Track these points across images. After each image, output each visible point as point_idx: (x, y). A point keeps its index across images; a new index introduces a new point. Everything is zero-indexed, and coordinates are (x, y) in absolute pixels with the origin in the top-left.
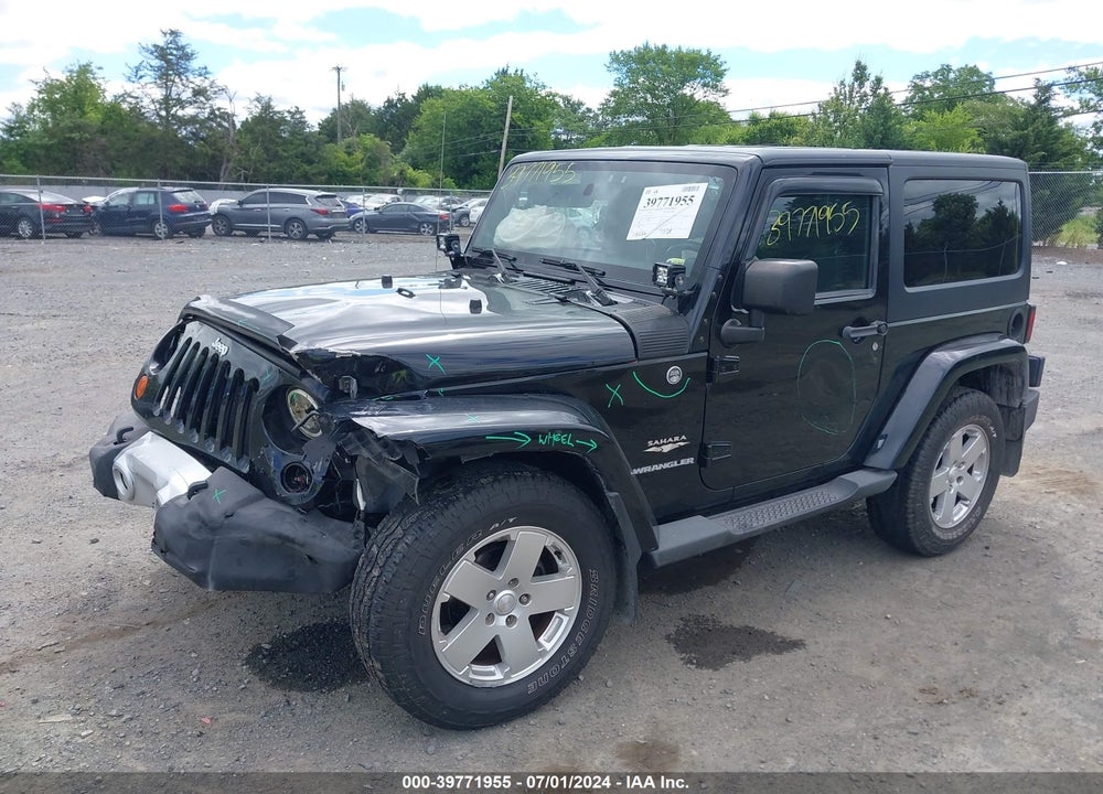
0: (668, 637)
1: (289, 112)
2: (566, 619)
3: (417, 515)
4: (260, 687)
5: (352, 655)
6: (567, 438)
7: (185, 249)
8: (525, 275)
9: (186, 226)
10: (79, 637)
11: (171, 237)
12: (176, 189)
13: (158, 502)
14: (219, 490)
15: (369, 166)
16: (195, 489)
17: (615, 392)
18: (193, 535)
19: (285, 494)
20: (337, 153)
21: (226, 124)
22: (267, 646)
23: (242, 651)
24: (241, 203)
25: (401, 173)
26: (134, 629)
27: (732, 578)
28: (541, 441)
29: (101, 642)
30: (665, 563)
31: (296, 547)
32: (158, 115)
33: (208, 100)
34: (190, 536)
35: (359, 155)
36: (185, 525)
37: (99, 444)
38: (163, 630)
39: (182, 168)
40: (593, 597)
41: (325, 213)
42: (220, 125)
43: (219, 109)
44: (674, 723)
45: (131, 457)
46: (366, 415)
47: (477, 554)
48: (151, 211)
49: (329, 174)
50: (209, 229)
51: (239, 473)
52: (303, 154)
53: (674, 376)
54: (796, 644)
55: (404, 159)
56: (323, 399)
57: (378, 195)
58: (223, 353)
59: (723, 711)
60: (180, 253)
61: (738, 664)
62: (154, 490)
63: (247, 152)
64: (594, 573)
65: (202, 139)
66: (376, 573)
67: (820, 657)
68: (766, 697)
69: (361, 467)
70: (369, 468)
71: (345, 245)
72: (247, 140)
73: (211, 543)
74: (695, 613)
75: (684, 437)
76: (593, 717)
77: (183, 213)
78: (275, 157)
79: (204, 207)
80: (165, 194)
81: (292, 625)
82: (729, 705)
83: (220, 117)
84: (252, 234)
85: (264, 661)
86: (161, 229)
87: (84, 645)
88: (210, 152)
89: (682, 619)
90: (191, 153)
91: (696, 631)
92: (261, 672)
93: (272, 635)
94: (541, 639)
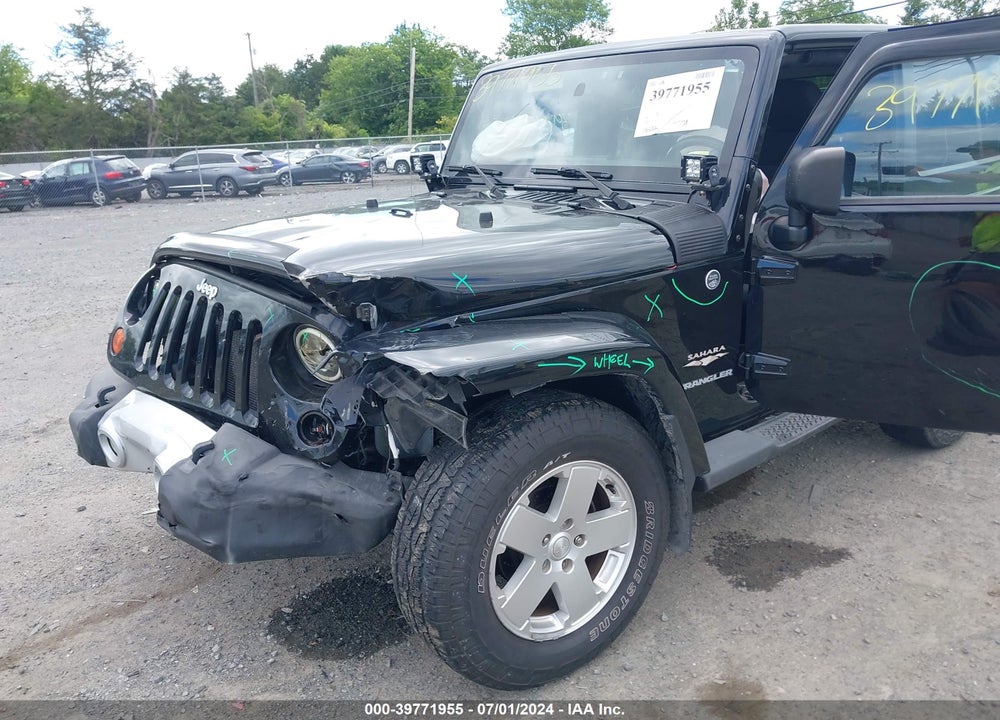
0: (707, 559)
1: (206, 79)
2: (621, 557)
3: (462, 459)
4: (289, 658)
5: (381, 612)
6: (623, 358)
7: (125, 213)
8: (516, 189)
9: (122, 192)
10: (81, 618)
11: (110, 204)
12: (109, 157)
13: (157, 469)
14: (228, 449)
15: (288, 124)
16: (200, 453)
17: (654, 304)
18: (205, 504)
19: (305, 447)
20: (255, 113)
21: (147, 95)
22: (288, 610)
23: (262, 618)
24: (172, 166)
25: (317, 129)
26: (139, 604)
27: (750, 488)
28: (596, 364)
29: (104, 623)
30: (716, 485)
31: (324, 506)
32: (82, 90)
33: (128, 72)
34: (202, 507)
35: (276, 115)
36: (195, 493)
37: (78, 408)
38: (172, 601)
39: (110, 140)
40: (649, 530)
41: (253, 170)
42: (142, 96)
43: (139, 80)
44: (748, 656)
45: (117, 419)
46: (400, 350)
47: (531, 496)
48: (86, 180)
49: (250, 135)
50: (145, 193)
51: (247, 428)
52: (224, 118)
53: (712, 279)
54: (840, 555)
55: (319, 115)
56: (340, 337)
57: (298, 151)
58: (212, 295)
59: (793, 637)
60: (121, 217)
61: (790, 582)
62: (152, 456)
63: (171, 119)
64: (649, 505)
65: (127, 110)
66: (423, 528)
67: (870, 566)
68: (834, 617)
69: (392, 410)
70: (403, 411)
71: (276, 197)
72: (169, 107)
73: (226, 511)
74: (726, 530)
75: (723, 348)
76: (659, 658)
77: (117, 179)
78: (197, 123)
79: (138, 173)
80: (98, 164)
81: (309, 584)
82: (798, 630)
83: (141, 88)
84: (186, 195)
85: (289, 628)
86: (98, 196)
87: (87, 627)
88: (136, 122)
89: (714, 538)
90: (118, 125)
91: (734, 550)
92: (288, 641)
93: (290, 596)
94: (596, 580)
